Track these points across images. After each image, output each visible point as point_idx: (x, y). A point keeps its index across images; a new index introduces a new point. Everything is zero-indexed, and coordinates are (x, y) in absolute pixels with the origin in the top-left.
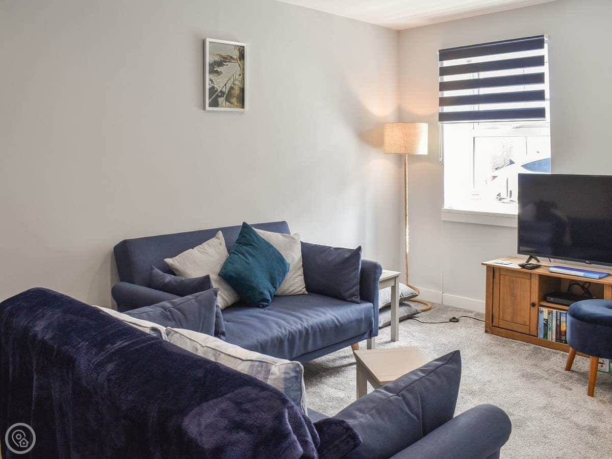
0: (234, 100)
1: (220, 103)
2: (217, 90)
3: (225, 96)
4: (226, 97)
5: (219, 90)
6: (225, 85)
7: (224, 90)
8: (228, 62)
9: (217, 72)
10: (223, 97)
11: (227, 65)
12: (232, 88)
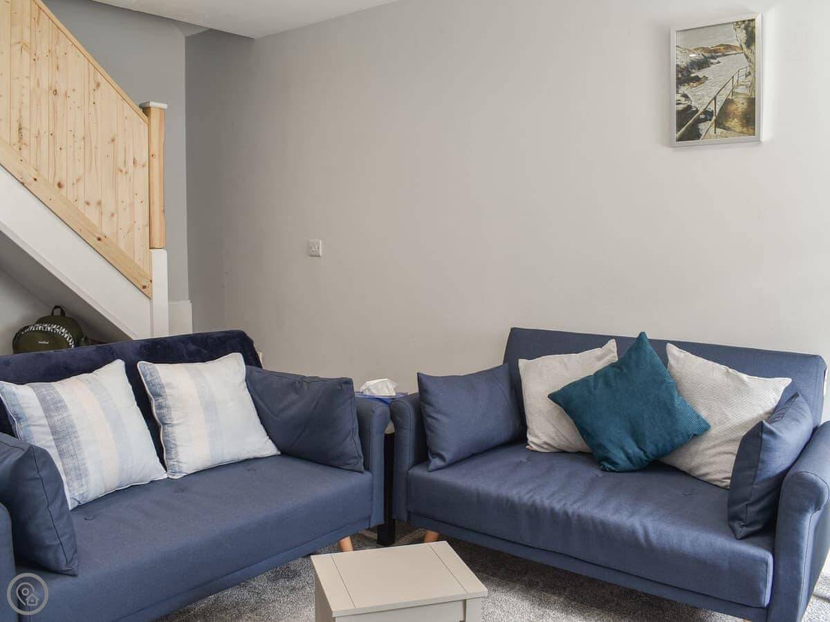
0: (734, 123)
1: (703, 133)
2: (697, 111)
3: (714, 118)
4: (715, 121)
5: (701, 110)
6: (715, 99)
7: (712, 108)
8: (720, 56)
9: (697, 79)
10: (710, 120)
11: (719, 62)
12: (728, 102)
